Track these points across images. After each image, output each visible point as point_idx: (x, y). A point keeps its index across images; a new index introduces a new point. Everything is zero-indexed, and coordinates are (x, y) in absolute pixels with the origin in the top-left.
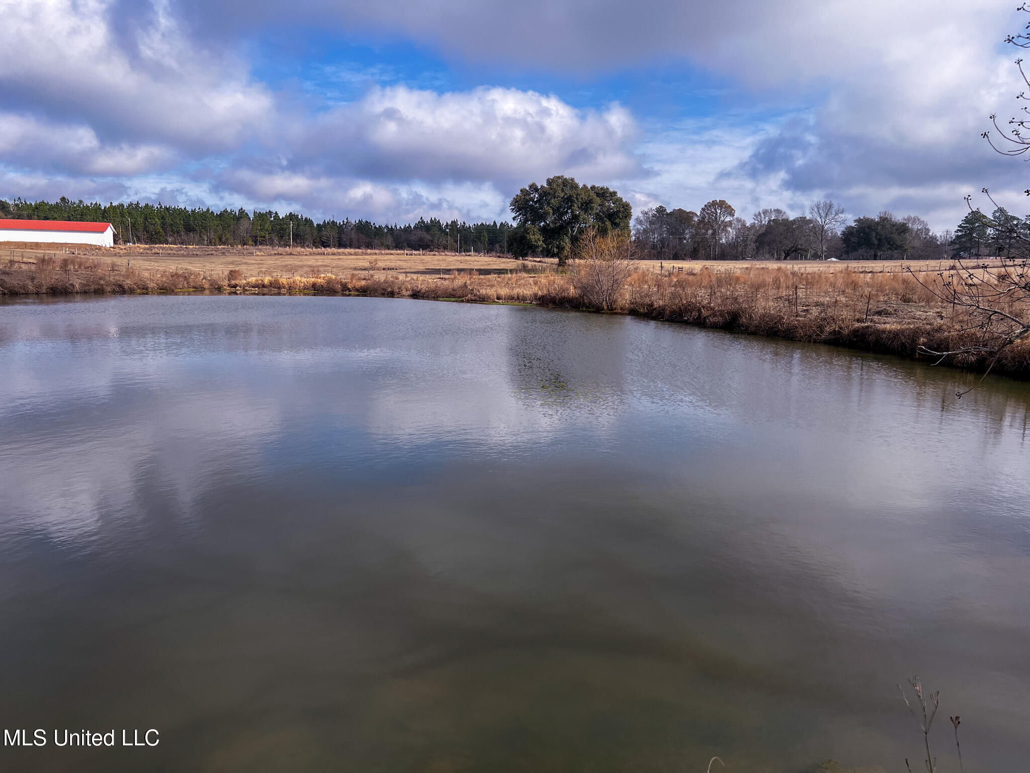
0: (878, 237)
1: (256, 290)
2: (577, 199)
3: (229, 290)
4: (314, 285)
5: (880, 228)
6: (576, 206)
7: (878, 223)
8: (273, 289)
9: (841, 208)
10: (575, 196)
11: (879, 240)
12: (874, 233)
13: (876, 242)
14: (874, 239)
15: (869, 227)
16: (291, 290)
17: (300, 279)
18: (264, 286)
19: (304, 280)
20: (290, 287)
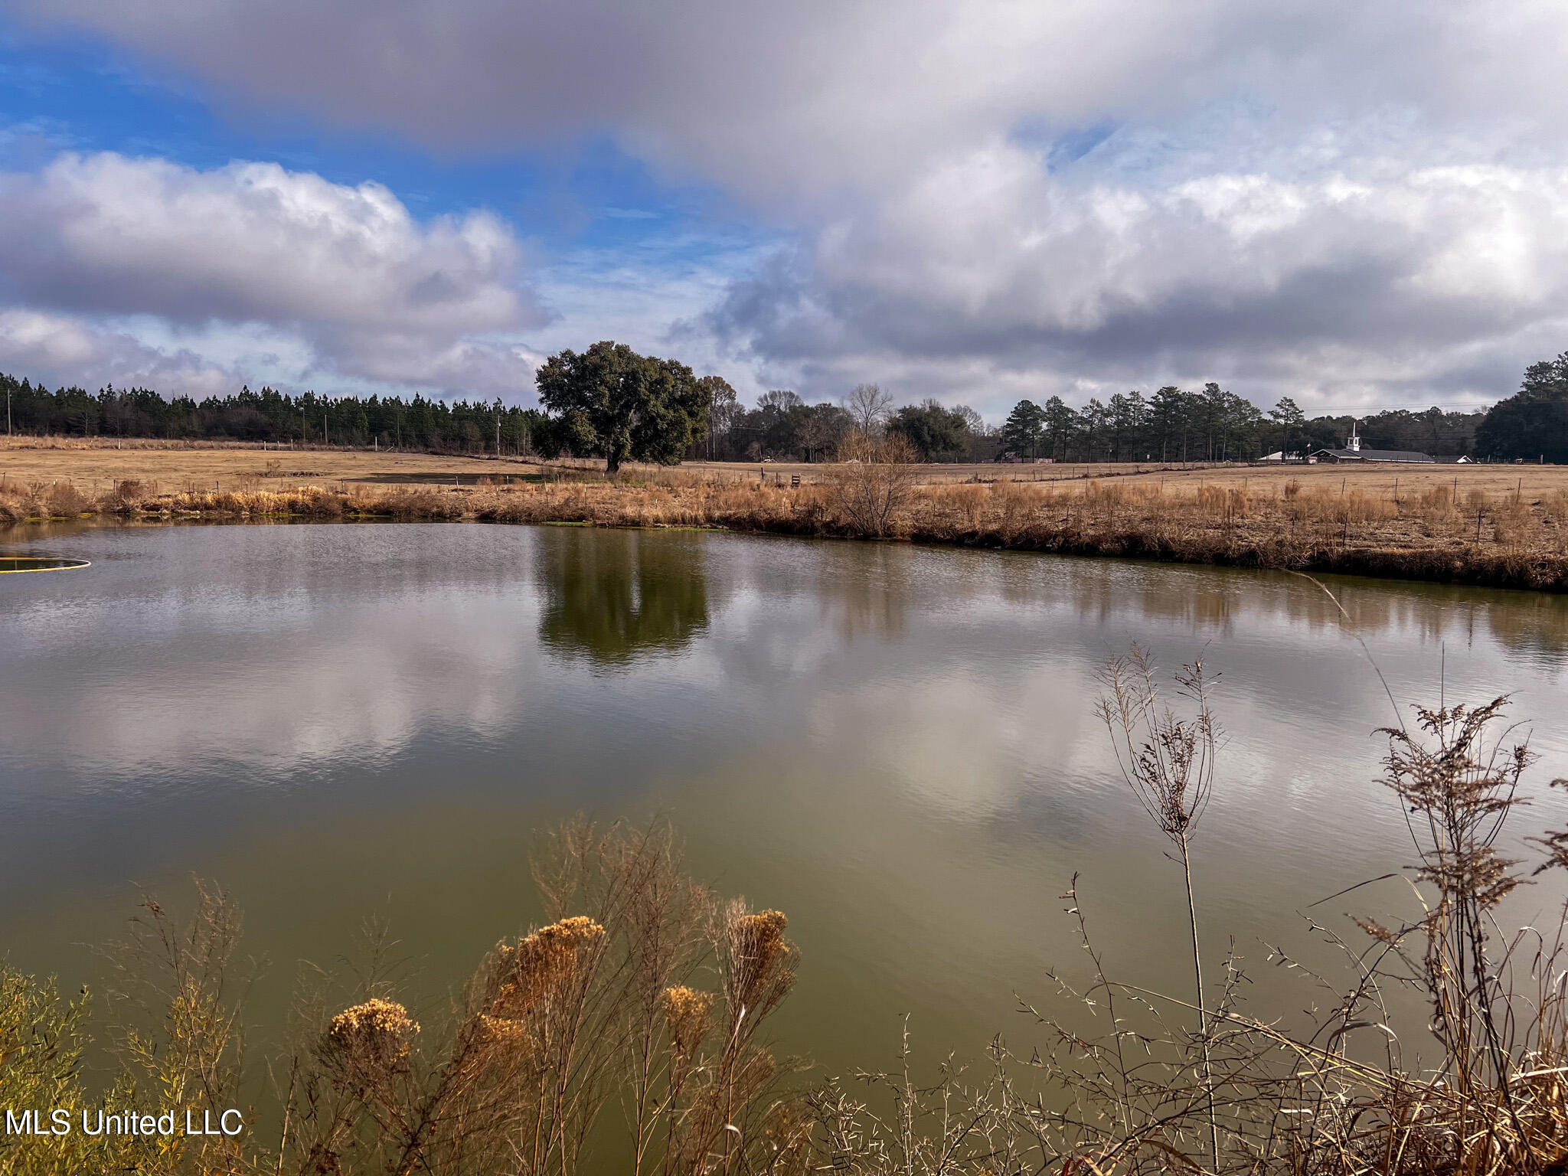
0: (931, 433)
1: (197, 514)
2: (644, 376)
3: (144, 514)
4: (292, 505)
5: (931, 421)
6: (642, 386)
7: (928, 415)
8: (226, 512)
9: (889, 394)
10: (641, 372)
11: (933, 436)
12: (926, 428)
13: (929, 439)
14: (926, 435)
15: (919, 420)
16: (255, 514)
17: (269, 493)
18: (207, 507)
19: (272, 496)
20: (253, 507)
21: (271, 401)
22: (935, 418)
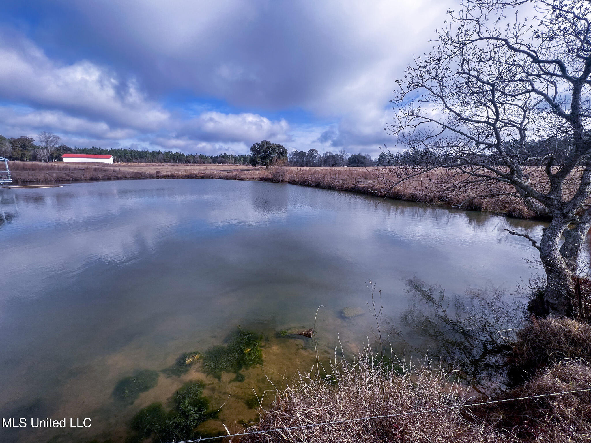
1: (166, 177)
3: (156, 177)
6: (270, 150)
8: (172, 177)
10: (270, 147)
12: (357, 159)
15: (355, 157)
19: (182, 174)
20: (178, 176)
21: (224, 156)
22: (359, 157)
